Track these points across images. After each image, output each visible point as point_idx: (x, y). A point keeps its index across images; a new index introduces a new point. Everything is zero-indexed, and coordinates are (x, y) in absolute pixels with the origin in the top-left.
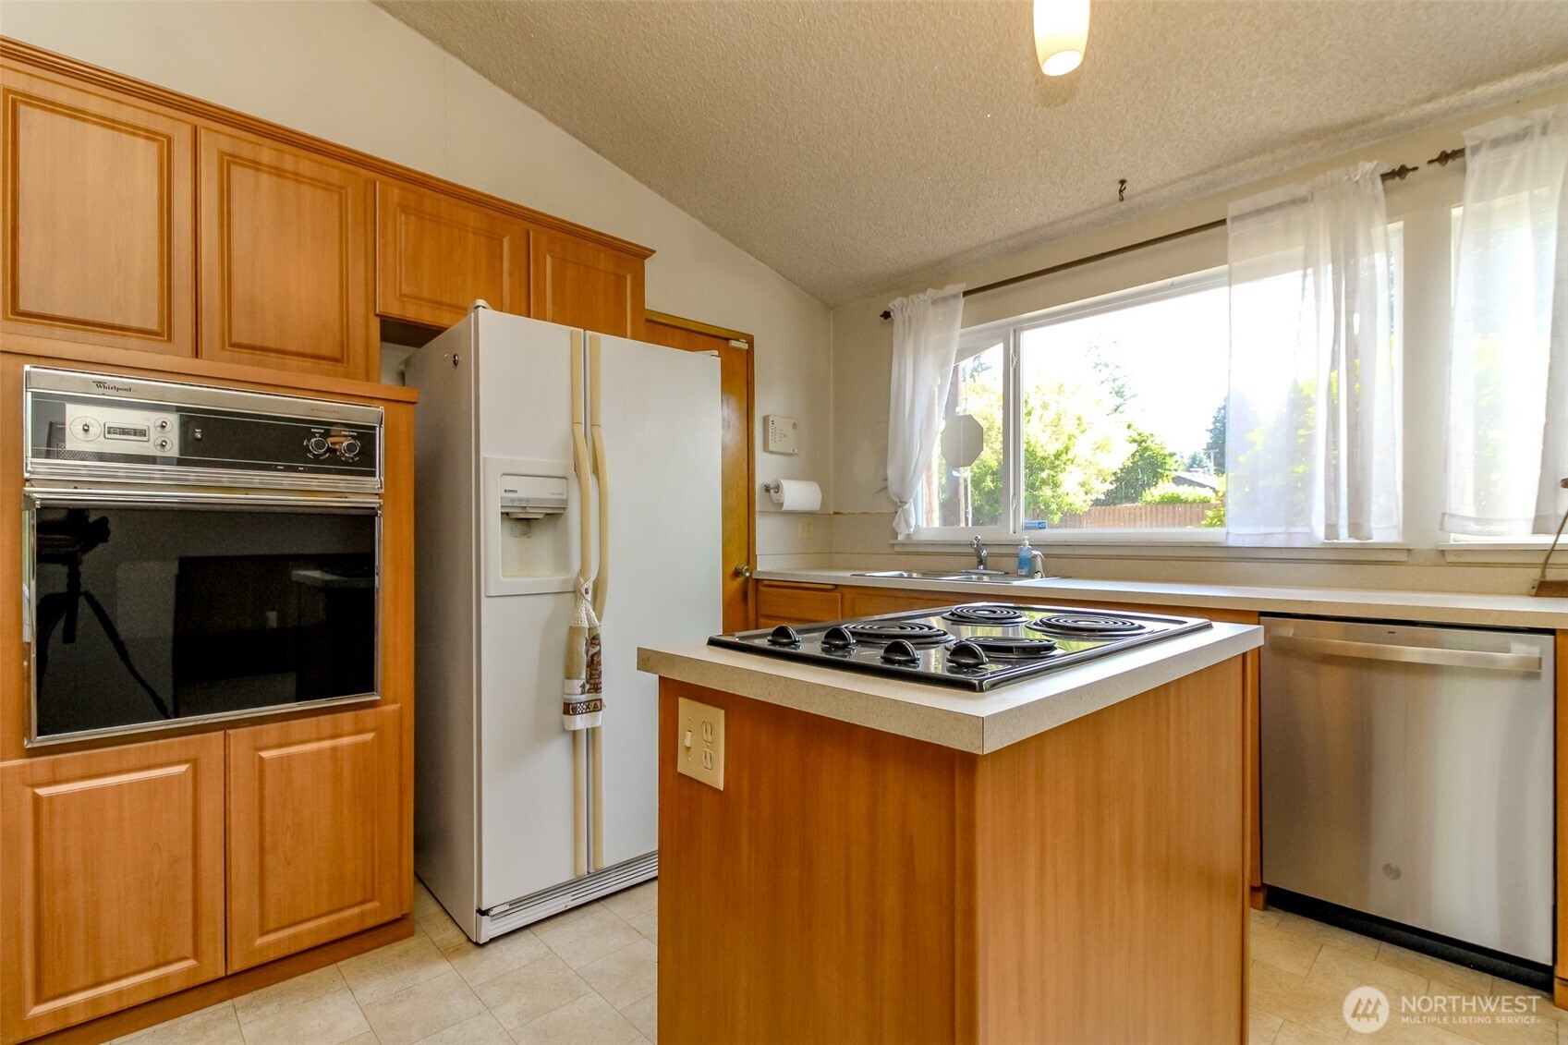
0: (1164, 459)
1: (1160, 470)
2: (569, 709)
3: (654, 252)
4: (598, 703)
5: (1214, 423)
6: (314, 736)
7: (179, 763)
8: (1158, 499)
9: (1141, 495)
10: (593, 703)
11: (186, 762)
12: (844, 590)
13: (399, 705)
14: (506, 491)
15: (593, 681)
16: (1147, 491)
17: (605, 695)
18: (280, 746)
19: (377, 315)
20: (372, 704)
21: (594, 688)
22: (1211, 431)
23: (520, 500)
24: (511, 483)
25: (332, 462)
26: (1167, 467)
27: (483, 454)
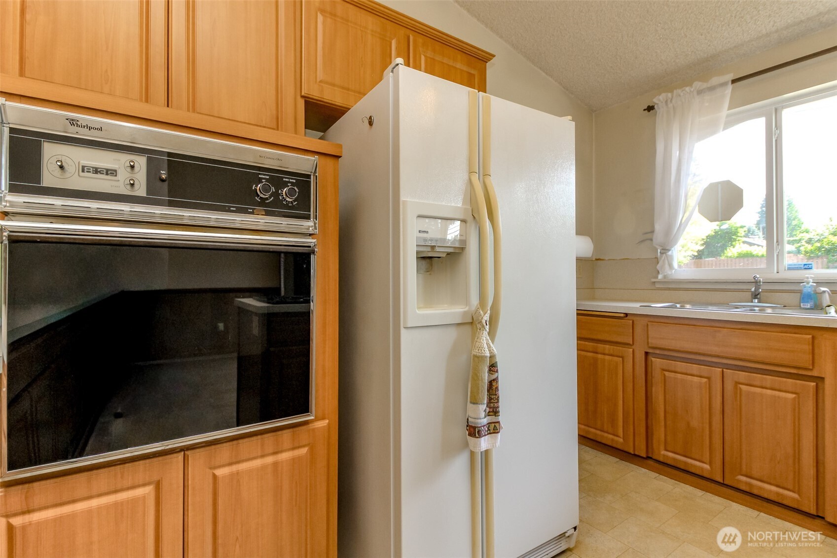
0: (737, 229)
1: (734, 237)
2: (474, 431)
3: (494, 56)
4: (497, 425)
5: (761, 208)
6: (259, 454)
7: (144, 485)
8: (736, 255)
9: (724, 253)
10: (493, 425)
11: (148, 484)
12: (635, 319)
13: (327, 421)
14: (420, 232)
15: (492, 405)
16: (728, 250)
17: (503, 418)
18: (230, 464)
19: (302, 97)
20: (306, 423)
21: (493, 411)
22: (759, 213)
23: (431, 240)
24: (426, 224)
25: (274, 207)
26: (739, 235)
27: (403, 198)
